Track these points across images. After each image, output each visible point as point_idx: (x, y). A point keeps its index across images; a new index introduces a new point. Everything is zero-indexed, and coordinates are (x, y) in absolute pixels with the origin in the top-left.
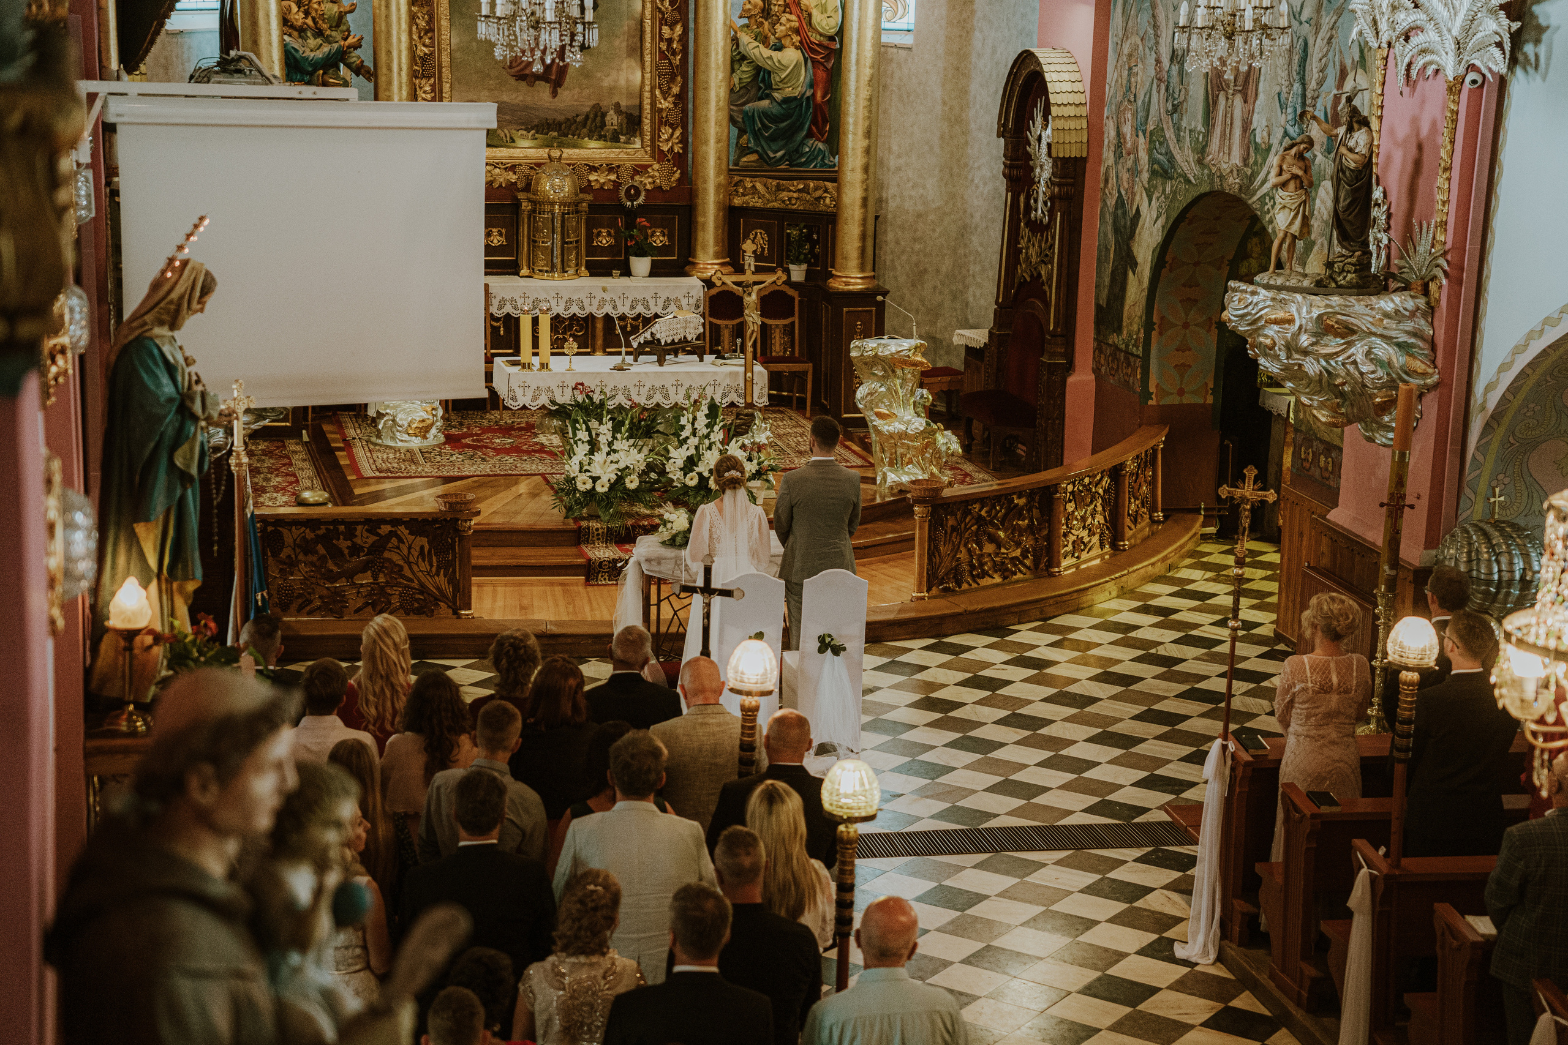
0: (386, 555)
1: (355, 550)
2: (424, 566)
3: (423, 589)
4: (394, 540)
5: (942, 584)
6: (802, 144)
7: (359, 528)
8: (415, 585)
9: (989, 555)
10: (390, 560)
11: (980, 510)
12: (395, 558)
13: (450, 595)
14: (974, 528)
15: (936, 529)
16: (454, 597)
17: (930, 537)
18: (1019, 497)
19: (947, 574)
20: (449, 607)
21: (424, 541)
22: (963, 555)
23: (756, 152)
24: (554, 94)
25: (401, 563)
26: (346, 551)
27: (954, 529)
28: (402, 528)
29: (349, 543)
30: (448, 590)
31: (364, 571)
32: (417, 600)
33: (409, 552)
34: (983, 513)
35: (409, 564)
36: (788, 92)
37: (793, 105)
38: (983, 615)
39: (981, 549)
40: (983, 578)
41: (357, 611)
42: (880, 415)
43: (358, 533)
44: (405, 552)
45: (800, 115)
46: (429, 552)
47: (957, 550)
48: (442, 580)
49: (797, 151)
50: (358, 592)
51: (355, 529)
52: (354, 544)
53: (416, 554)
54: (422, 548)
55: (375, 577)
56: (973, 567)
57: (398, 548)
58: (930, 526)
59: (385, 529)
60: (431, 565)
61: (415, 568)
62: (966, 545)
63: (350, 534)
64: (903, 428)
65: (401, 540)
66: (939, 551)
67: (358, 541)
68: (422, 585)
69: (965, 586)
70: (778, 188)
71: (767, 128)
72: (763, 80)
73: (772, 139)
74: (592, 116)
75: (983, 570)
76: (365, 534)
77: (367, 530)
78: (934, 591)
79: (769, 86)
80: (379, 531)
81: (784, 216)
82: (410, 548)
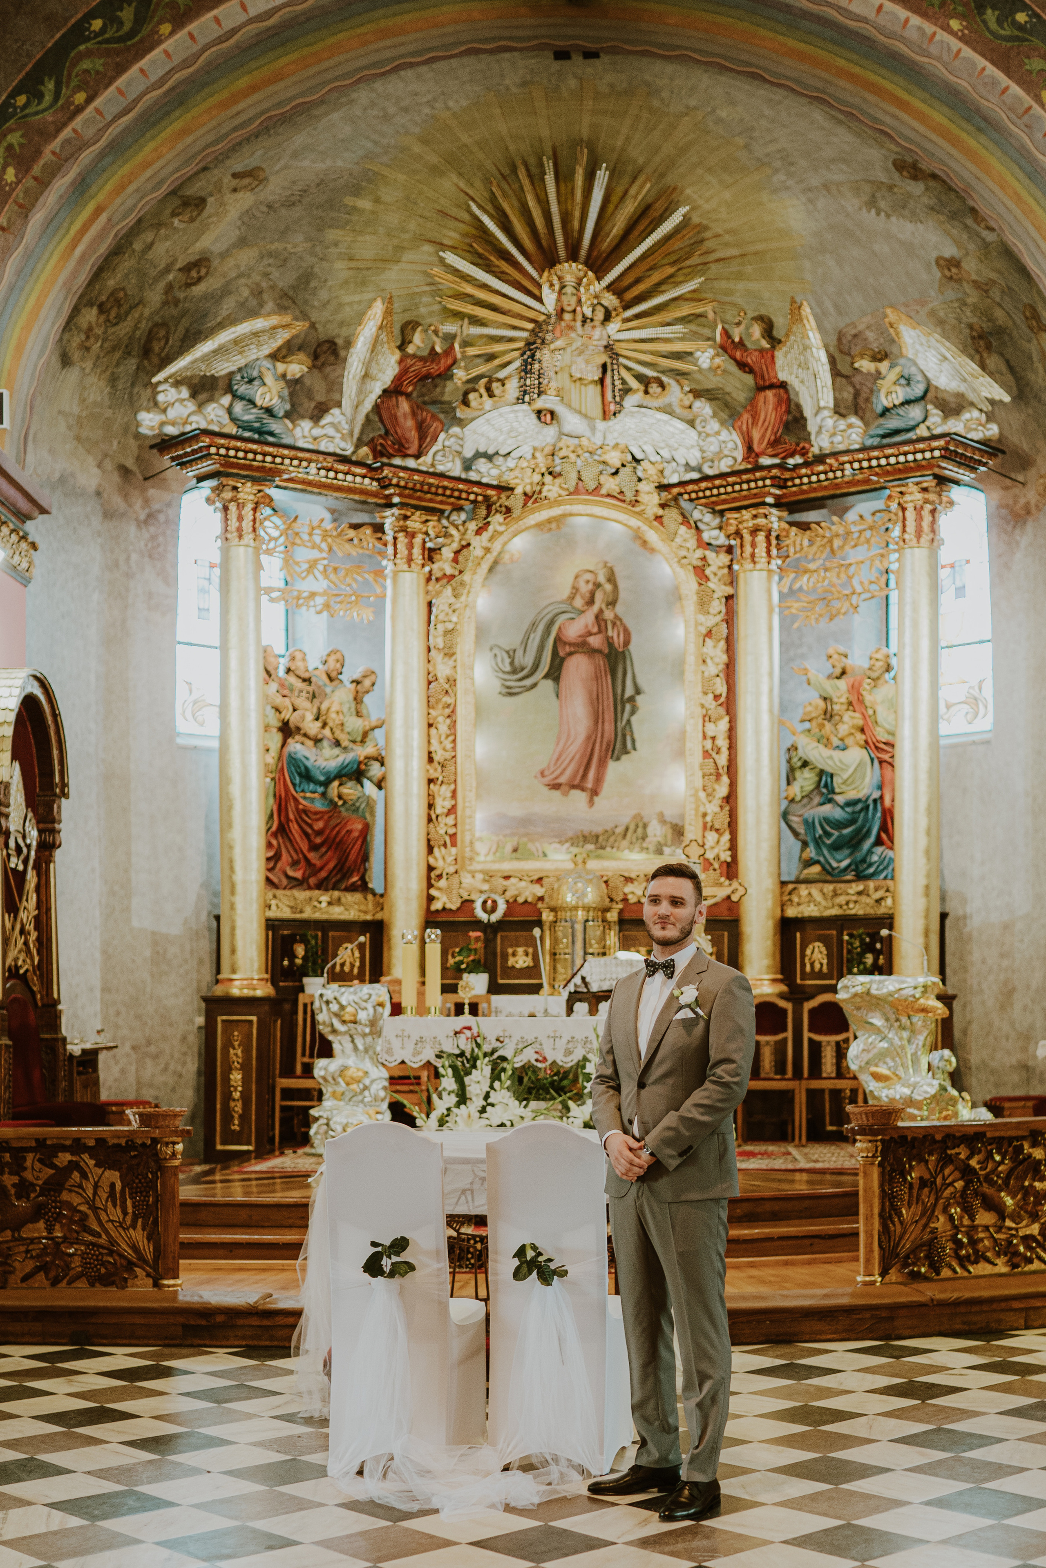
0: (65, 1196)
1: (24, 1188)
2: (116, 1213)
3: (112, 1248)
4: (76, 1175)
5: (906, 1265)
6: (870, 852)
7: (30, 1157)
8: (103, 1240)
9: (986, 1228)
10: (69, 1205)
11: (969, 1158)
12: (76, 1200)
13: (149, 1256)
14: (959, 1184)
15: (891, 1180)
16: (156, 1258)
17: (883, 1191)
18: (1034, 1145)
19: (914, 1250)
20: (148, 1275)
21: (113, 1176)
22: (941, 1223)
23: (818, 862)
24: (591, 802)
25: (83, 1208)
26: (13, 1191)
27: (923, 1183)
28: (85, 1157)
29: (16, 1179)
30: (147, 1248)
31: (34, 1219)
32: (103, 1264)
33: (95, 1193)
34: (973, 1163)
35: (94, 1209)
36: (853, 795)
37: (859, 806)
38: (963, 1309)
39: (972, 1218)
40: (976, 1262)
41: (25, 1279)
42: (877, 1077)
43: (28, 1163)
44: (90, 1192)
45: (866, 820)
46: (123, 1191)
47: (929, 1214)
48: (138, 1235)
49: (863, 861)
50: (27, 1251)
51: (24, 1159)
52: (23, 1181)
53: (104, 1196)
54: (113, 1186)
55: (50, 1229)
56: (959, 1244)
57: (80, 1186)
58: (882, 1175)
59: (64, 1158)
60: (125, 1213)
61: (103, 1217)
62: (945, 1210)
63: (18, 1167)
64: (907, 1091)
65: (84, 1175)
66: (900, 1215)
67: (28, 1175)
68: (112, 1241)
69: (946, 1273)
70: (835, 894)
71: (827, 834)
72: (826, 786)
73: (836, 847)
74: (632, 827)
75: (976, 1252)
76: (38, 1165)
77: (40, 1160)
78: (893, 1275)
79: (833, 792)
80: (57, 1162)
81: (843, 922)
82: (96, 1186)
